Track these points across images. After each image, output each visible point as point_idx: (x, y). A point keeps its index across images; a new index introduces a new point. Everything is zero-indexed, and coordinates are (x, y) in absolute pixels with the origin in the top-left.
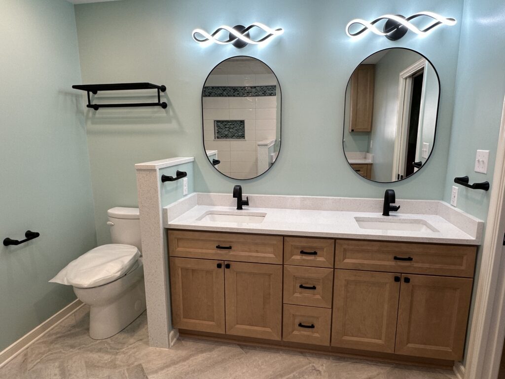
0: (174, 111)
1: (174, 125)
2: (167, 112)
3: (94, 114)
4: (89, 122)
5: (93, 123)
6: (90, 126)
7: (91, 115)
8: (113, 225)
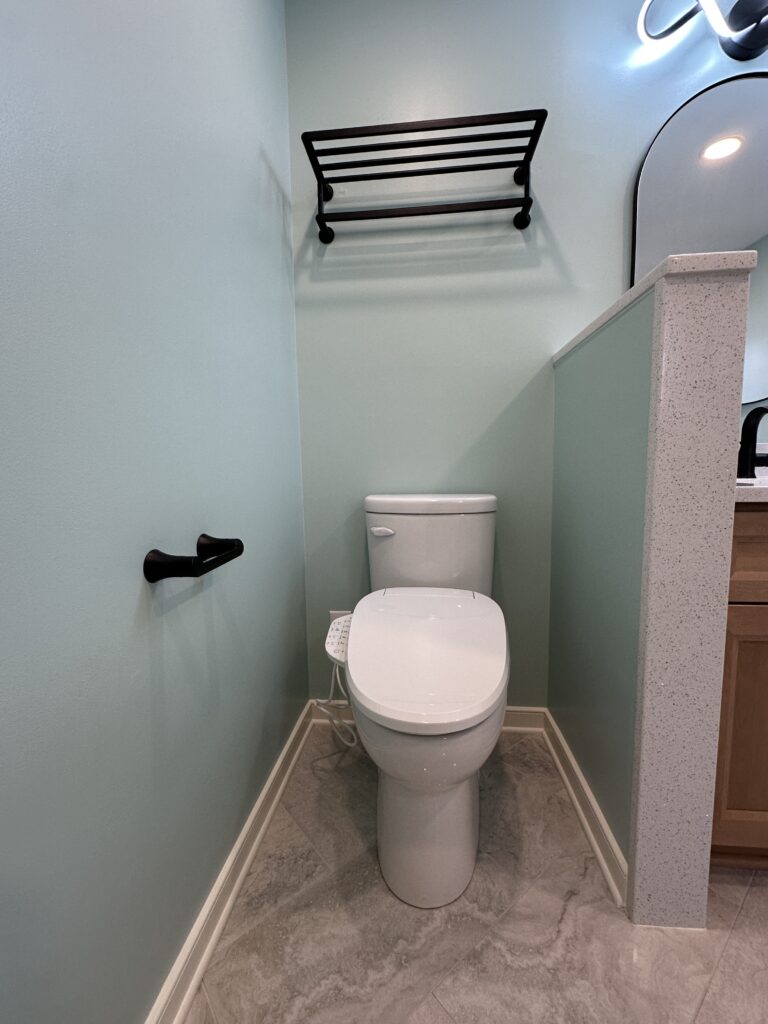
0: (547, 232)
1: (546, 271)
2: (527, 240)
3: (320, 254)
4: (305, 277)
5: (314, 279)
6: (307, 286)
7: (310, 255)
8: (391, 536)
